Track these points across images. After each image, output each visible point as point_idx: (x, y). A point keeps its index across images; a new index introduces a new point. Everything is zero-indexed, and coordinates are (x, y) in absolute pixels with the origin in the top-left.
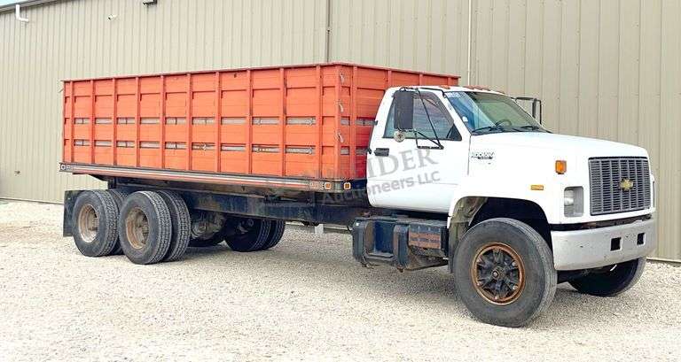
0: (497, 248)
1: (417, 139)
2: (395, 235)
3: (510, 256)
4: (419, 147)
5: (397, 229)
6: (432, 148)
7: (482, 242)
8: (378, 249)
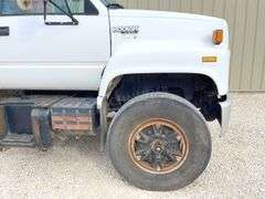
0: (159, 124)
1: (45, 14)
2: (33, 120)
3: (171, 129)
4: (47, 24)
5: (35, 113)
6: (64, 24)
7: (140, 119)
8: (13, 131)
